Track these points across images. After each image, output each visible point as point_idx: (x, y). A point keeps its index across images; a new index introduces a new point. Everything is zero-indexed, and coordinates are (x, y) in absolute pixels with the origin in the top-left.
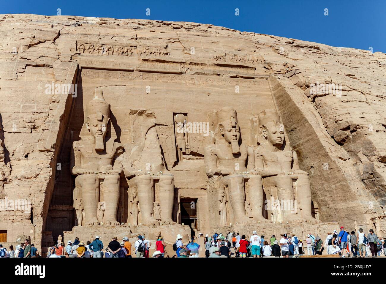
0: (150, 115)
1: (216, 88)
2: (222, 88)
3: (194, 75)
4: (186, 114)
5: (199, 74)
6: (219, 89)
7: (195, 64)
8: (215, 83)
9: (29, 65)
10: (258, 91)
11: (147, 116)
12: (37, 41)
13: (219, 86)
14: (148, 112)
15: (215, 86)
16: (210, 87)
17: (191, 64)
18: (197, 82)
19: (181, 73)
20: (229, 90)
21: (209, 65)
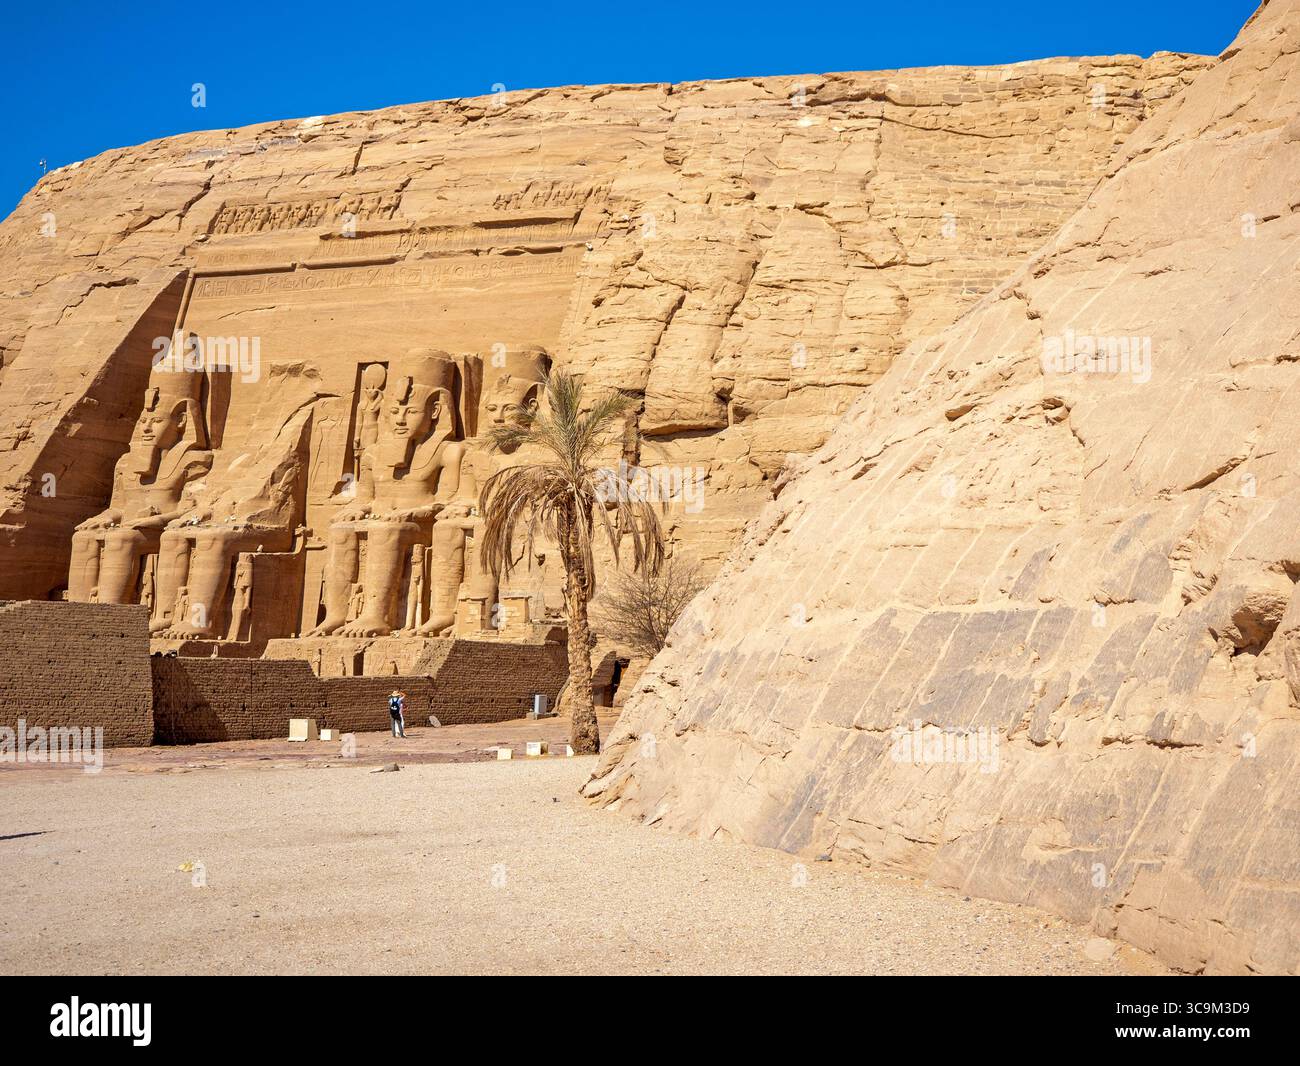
0: (312, 374)
1: (465, 289)
2: (480, 287)
3: (423, 261)
4: (385, 364)
5: (433, 257)
6: (472, 290)
7: (433, 229)
8: (466, 276)
9: (100, 285)
10: (563, 283)
11: (308, 376)
12: (144, 218)
13: (473, 283)
14: (308, 367)
15: (464, 283)
16: (451, 286)
17: (423, 230)
18: (426, 279)
19: (392, 261)
20: (496, 289)
21: (464, 229)
